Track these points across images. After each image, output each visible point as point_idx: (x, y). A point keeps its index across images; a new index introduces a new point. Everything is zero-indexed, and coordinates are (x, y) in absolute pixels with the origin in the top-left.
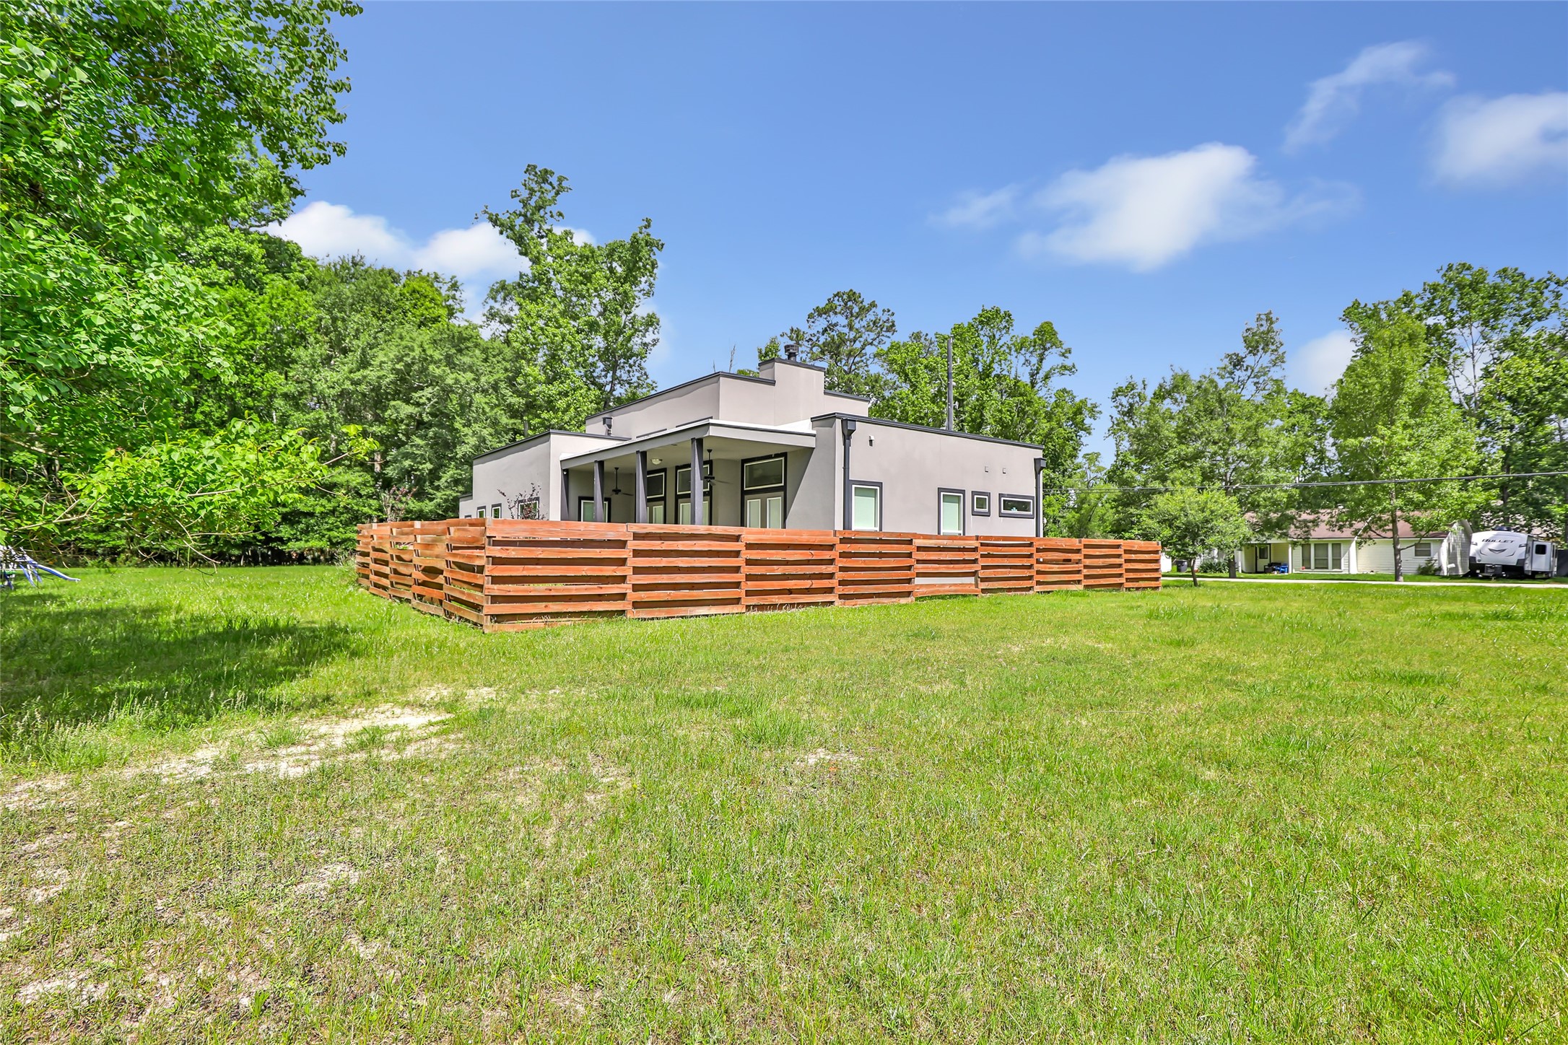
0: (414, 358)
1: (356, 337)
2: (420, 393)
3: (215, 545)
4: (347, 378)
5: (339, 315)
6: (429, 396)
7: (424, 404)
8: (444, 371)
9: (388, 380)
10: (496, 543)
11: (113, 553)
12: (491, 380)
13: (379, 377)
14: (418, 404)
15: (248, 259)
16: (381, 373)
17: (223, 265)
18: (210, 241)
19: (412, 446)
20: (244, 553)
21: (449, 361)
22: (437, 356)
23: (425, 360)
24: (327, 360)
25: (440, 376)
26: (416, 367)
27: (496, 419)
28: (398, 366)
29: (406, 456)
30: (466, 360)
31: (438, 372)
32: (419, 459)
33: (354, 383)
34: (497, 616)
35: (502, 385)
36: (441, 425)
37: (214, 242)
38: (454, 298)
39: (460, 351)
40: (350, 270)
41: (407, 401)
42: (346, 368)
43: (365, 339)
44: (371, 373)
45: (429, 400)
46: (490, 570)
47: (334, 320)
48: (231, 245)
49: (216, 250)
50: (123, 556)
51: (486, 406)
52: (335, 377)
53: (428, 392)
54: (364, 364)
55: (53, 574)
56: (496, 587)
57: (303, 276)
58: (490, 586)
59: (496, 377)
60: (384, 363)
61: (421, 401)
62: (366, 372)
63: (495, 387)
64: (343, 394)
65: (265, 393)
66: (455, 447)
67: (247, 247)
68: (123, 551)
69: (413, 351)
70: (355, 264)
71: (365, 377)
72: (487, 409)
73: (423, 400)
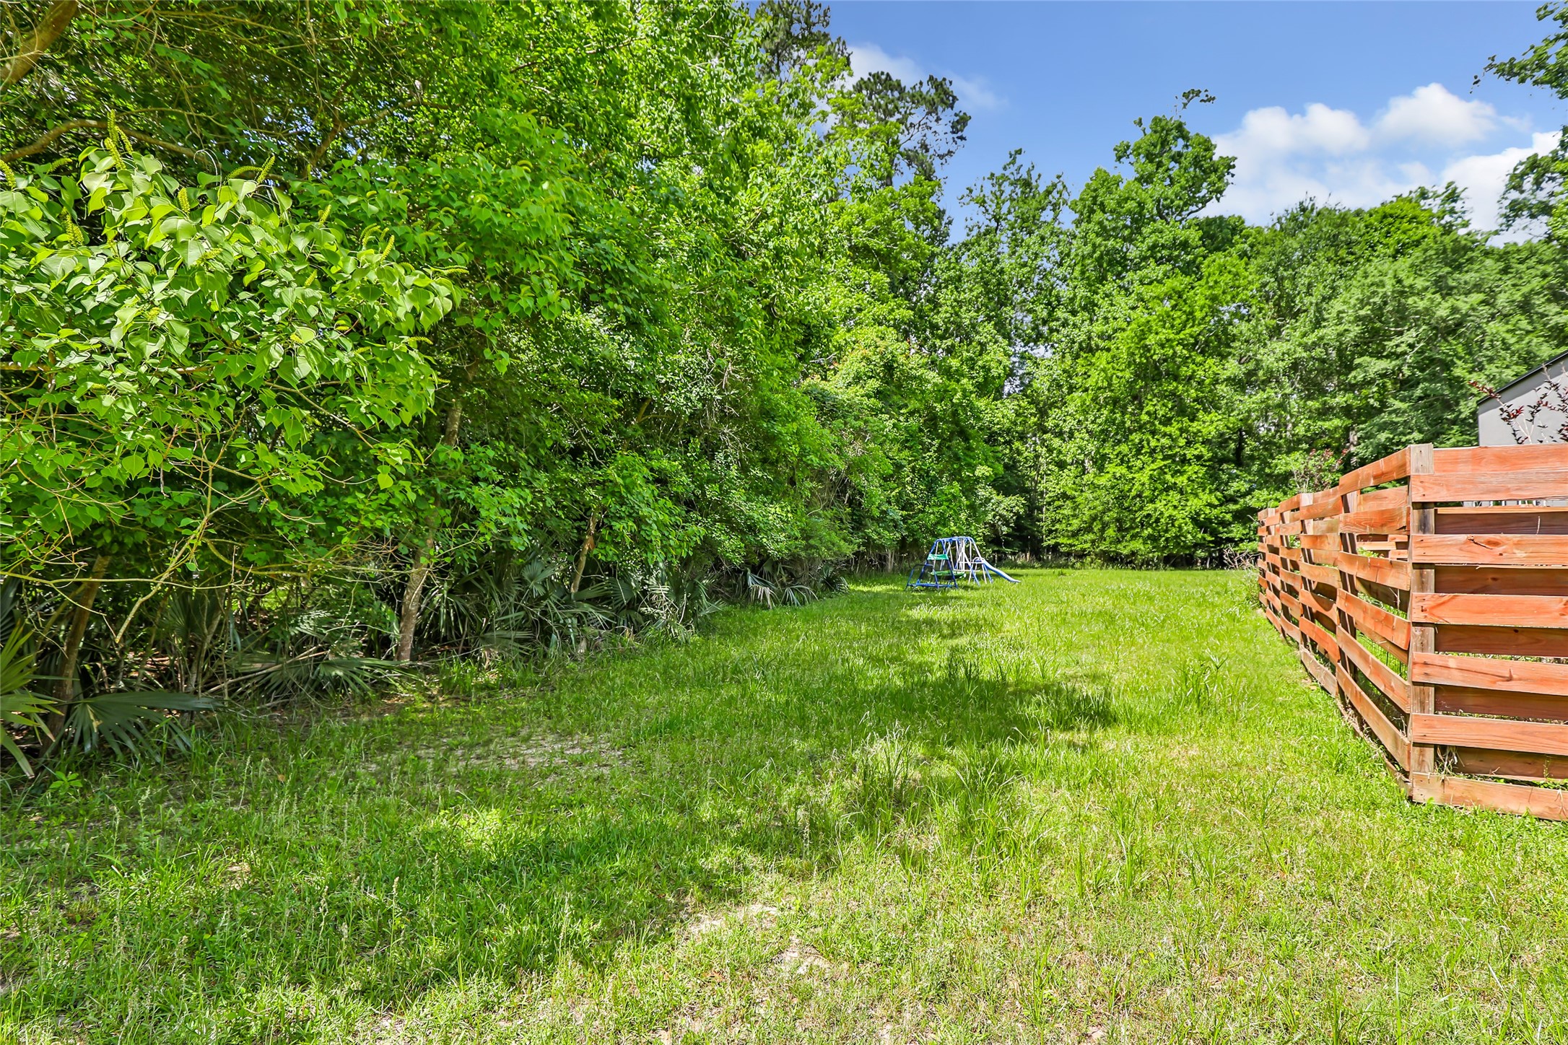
0: (1385, 295)
1: (1309, 294)
2: (1397, 340)
3: (1166, 547)
4: (1300, 345)
5: (1285, 274)
6: (1411, 341)
7: (1405, 353)
8: (1432, 301)
9: (1352, 335)
10: (1445, 525)
11: (1081, 555)
12: (1518, 297)
13: (1340, 335)
14: (1393, 355)
15: (1185, 245)
16: (1341, 328)
17: (1159, 262)
18: (1148, 240)
19: (1390, 413)
20: (1210, 554)
21: (1442, 288)
22: (1420, 283)
23: (1402, 293)
24: (1275, 332)
25: (1427, 309)
26: (1389, 308)
27: (1528, 352)
28: (1362, 313)
29: (1382, 428)
30: (1471, 277)
31: (1422, 305)
32: (1401, 429)
33: (1307, 348)
34: (1462, 750)
35: (1537, 300)
36: (1434, 378)
37: (1149, 241)
38: (1452, 211)
39: (1458, 268)
40: (1301, 219)
41: (1378, 355)
42: (1297, 334)
43: (1319, 291)
44: (1329, 332)
45: (1411, 346)
46: (1425, 603)
47: (1280, 280)
48: (1166, 238)
49: (1153, 247)
50: (1089, 559)
51: (1508, 336)
52: (1285, 347)
53: (1410, 336)
54: (1318, 323)
55: (998, 575)
56: (1453, 659)
57: (1246, 246)
58: (1431, 655)
59: (1525, 290)
60: (1343, 312)
61: (1399, 350)
62: (1321, 332)
63: (1525, 306)
64: (1295, 366)
65: (1207, 381)
66: (1457, 404)
67: (1182, 235)
68: (1089, 554)
69: (1384, 286)
70: (1303, 210)
71: (1321, 338)
72: (1511, 340)
73: (1403, 348)
